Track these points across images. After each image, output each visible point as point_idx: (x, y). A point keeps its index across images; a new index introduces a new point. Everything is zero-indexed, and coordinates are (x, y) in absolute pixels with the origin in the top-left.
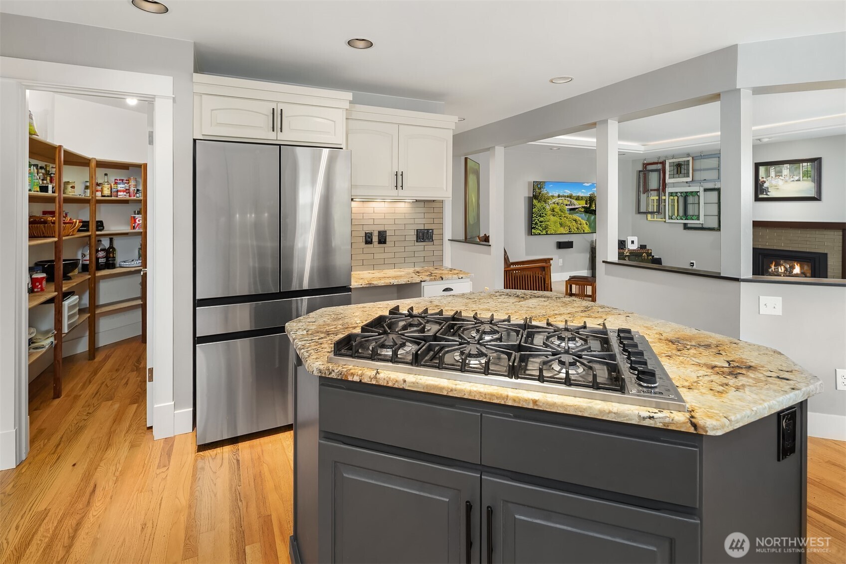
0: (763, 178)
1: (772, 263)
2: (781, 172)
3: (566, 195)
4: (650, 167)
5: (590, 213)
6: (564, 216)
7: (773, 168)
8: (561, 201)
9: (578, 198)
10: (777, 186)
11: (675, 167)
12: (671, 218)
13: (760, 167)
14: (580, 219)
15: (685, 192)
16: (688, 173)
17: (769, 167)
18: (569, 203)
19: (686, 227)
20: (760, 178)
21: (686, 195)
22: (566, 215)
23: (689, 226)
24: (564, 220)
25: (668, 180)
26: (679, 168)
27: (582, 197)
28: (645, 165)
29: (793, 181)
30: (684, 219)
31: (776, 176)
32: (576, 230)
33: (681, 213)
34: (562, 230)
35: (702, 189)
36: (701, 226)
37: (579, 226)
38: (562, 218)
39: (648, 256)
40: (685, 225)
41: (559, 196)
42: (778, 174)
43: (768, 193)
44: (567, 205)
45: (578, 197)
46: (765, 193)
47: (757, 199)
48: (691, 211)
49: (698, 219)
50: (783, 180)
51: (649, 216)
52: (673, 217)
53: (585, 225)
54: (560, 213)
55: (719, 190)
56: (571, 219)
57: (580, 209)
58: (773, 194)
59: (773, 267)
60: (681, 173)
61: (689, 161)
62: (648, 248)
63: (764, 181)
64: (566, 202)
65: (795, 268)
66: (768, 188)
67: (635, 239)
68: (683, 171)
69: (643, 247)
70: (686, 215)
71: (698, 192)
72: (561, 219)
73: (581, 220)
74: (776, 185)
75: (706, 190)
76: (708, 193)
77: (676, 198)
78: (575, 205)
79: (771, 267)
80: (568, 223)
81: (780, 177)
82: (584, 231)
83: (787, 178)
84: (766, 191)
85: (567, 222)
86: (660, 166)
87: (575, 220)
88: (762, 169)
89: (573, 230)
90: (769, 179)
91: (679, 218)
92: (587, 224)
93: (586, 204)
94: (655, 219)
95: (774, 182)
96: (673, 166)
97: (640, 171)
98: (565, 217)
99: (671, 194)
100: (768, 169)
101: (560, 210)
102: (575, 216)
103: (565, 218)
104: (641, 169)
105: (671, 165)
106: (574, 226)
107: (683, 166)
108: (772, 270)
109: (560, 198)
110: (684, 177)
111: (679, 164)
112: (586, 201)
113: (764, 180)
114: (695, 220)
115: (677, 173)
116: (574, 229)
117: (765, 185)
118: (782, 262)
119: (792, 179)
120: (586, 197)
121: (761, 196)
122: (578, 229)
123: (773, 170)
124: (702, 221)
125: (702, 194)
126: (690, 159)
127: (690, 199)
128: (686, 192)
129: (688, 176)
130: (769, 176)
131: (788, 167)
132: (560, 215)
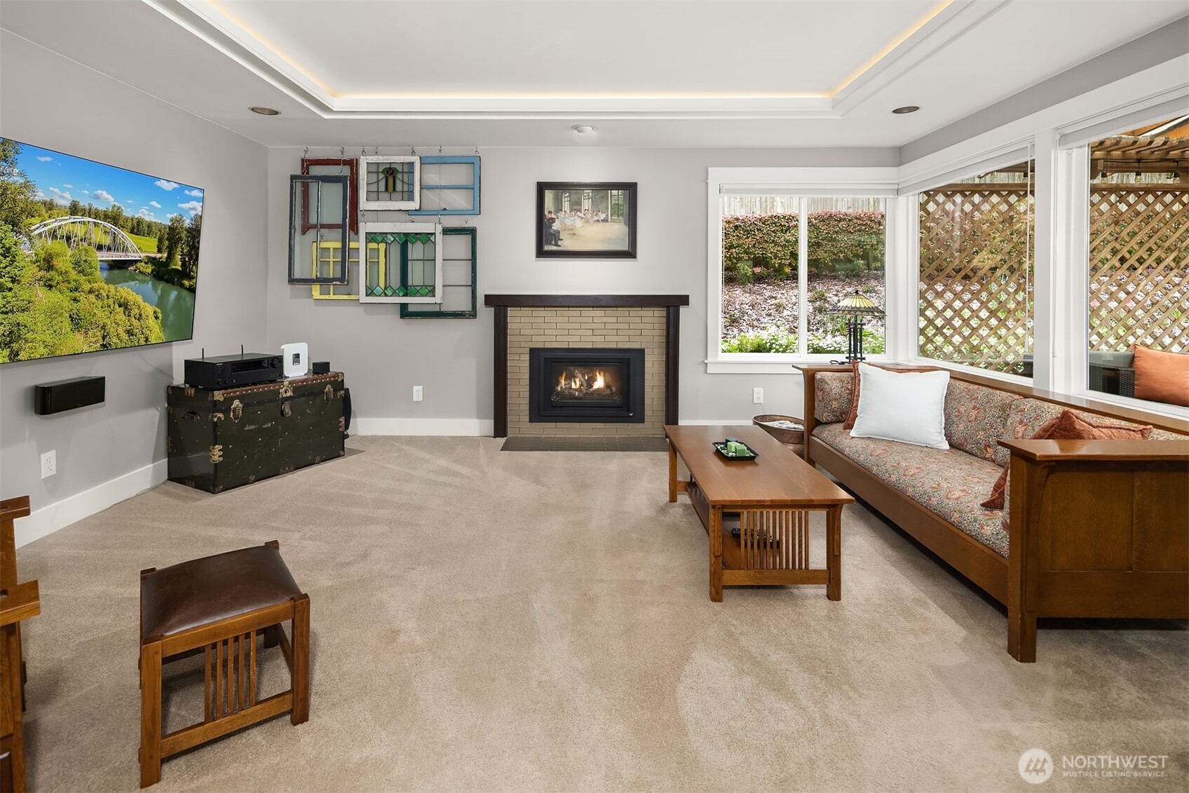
0: (550, 212)
1: (561, 375)
2: (579, 203)
3: (102, 208)
4: (316, 171)
5: (167, 281)
6: (87, 287)
7: (567, 194)
8: (80, 231)
9: (138, 228)
10: (572, 230)
11: (381, 176)
12: (370, 293)
13: (546, 191)
14: (139, 299)
15: (404, 234)
16: (411, 192)
17: (561, 191)
18: (107, 240)
19: (405, 312)
20: (546, 213)
21: (405, 240)
22: (96, 286)
23: (411, 309)
24: (86, 301)
25: (364, 204)
26: (391, 180)
27: (149, 226)
28: (307, 163)
29: (598, 221)
30: (401, 294)
31: (571, 210)
32: (125, 336)
33: (395, 280)
34: (78, 342)
35: (439, 229)
36: (437, 309)
37: (135, 323)
38: (82, 297)
39: (336, 390)
40: (404, 306)
41: (74, 210)
42: (575, 207)
43: (560, 243)
44: (100, 248)
45: (139, 222)
46: (553, 242)
47: (541, 253)
48: (415, 277)
49: (432, 293)
50: (582, 218)
51: (316, 290)
52: (379, 290)
53: (152, 322)
54: (73, 275)
55: (472, 232)
56: (111, 301)
57: (141, 266)
58: (567, 244)
59: (563, 382)
60: (394, 190)
61: (412, 164)
62: (333, 369)
63: (552, 219)
64: (99, 237)
65: (595, 380)
66: (558, 232)
67: (302, 348)
68: (399, 186)
69: (320, 368)
70: (405, 287)
71: (432, 234)
72: (75, 300)
73: (142, 304)
74: (571, 227)
75: (447, 231)
76: (453, 239)
77: (382, 246)
78: (125, 250)
79: (558, 383)
80: (101, 316)
81: (578, 213)
82: (147, 340)
83: (589, 216)
84: (556, 237)
85: (99, 313)
86: (345, 171)
87: (124, 305)
88: (549, 195)
89: (115, 340)
90: (561, 214)
91: (389, 292)
92: (157, 318)
93: (160, 251)
94: (332, 297)
95: (568, 222)
96: (378, 172)
97: (293, 178)
98: (91, 292)
99: (371, 237)
100: (560, 197)
101: (77, 264)
102: (126, 291)
103: (92, 297)
104: (298, 172)
105: (373, 169)
106: (118, 323)
107: (400, 176)
108: (561, 388)
109: (79, 218)
110: (403, 200)
111: (390, 169)
112: (160, 241)
113: (553, 216)
114: (426, 295)
115: (387, 189)
116: (118, 334)
117: (556, 226)
118: (576, 371)
119: (596, 218)
120: (160, 227)
121: (547, 248)
122: (130, 333)
123: (566, 199)
124: (438, 299)
125: (439, 238)
126: (416, 159)
127: (415, 251)
128: (406, 235)
129: (411, 198)
130: (561, 210)
131: (591, 194)
132: (73, 285)
